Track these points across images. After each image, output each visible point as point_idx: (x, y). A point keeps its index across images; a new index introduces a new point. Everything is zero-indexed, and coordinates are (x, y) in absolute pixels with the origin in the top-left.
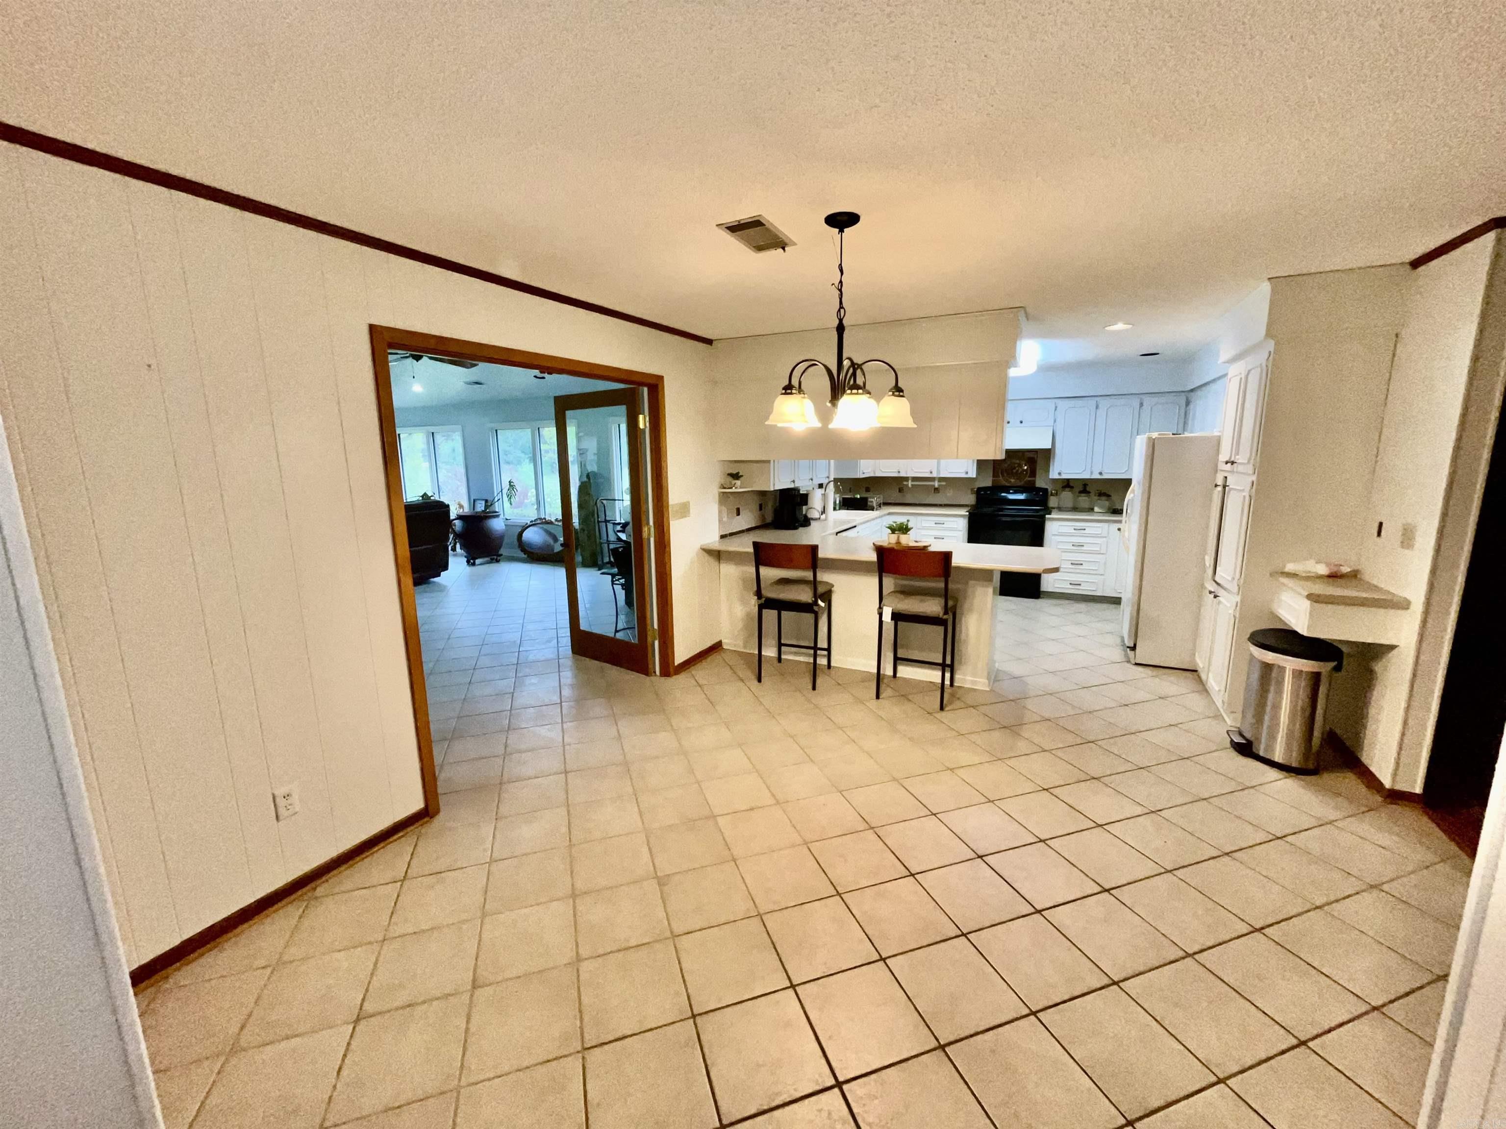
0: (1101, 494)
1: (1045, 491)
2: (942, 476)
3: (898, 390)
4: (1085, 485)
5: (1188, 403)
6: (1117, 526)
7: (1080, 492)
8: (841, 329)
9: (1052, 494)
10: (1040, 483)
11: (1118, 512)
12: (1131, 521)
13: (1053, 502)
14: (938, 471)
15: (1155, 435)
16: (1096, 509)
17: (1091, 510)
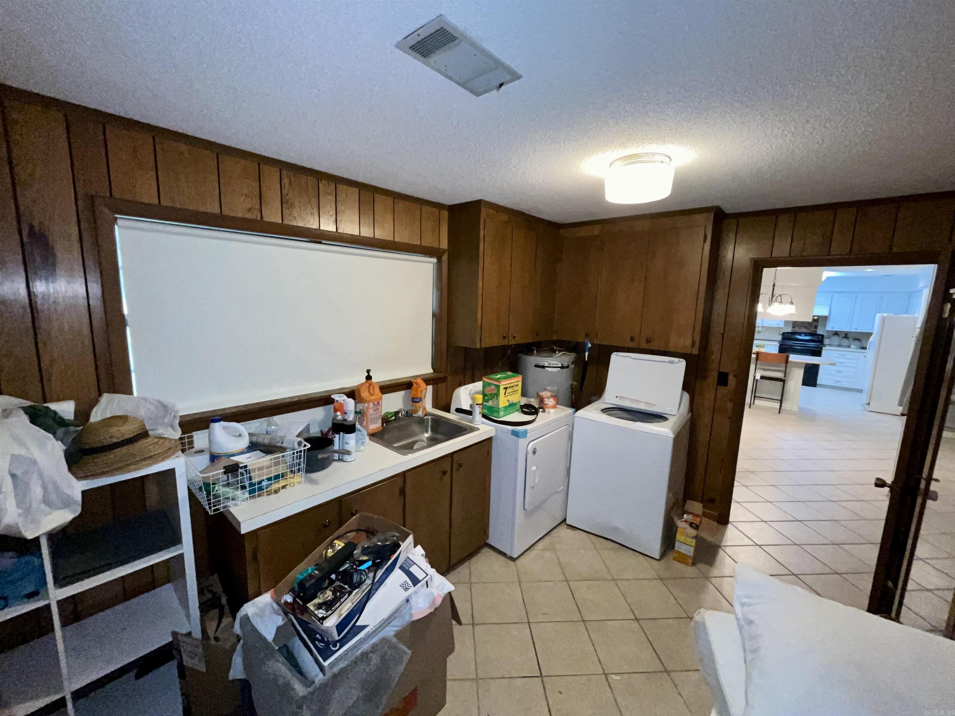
0: (856, 339)
1: (823, 336)
2: (764, 325)
3: (792, 303)
4: (846, 334)
5: (910, 297)
6: (864, 355)
7: (844, 338)
8: (774, 285)
9: (826, 338)
10: (820, 331)
11: (864, 348)
12: (870, 353)
13: (826, 341)
14: (762, 324)
15: (885, 315)
16: (852, 346)
17: (849, 347)
